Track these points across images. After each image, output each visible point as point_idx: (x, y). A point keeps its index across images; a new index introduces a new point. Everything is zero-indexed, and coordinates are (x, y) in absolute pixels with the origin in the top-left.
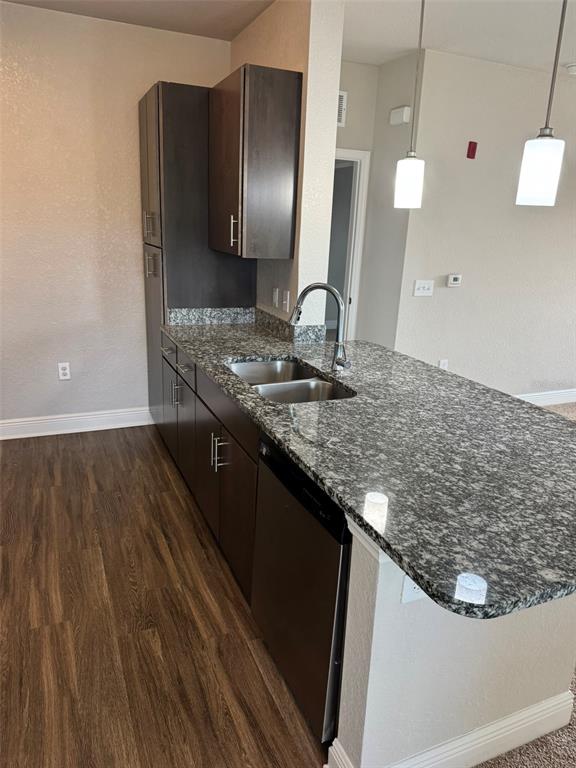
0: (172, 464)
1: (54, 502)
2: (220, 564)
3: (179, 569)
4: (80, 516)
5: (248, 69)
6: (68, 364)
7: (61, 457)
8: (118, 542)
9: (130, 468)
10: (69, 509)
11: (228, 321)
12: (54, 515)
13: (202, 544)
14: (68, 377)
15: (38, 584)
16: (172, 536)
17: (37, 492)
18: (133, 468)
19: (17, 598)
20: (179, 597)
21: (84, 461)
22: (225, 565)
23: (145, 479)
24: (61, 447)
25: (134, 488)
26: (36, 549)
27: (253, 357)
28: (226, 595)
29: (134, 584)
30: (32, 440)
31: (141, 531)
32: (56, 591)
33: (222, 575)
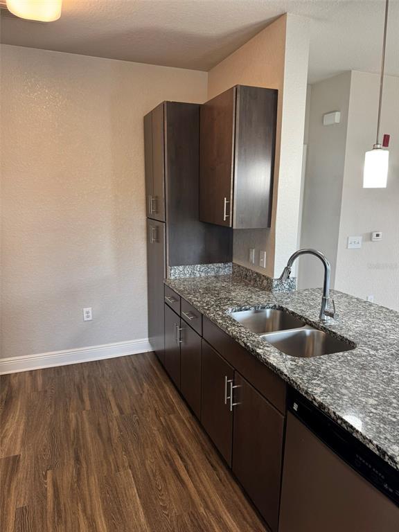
0: (172, 387)
1: (87, 425)
2: (231, 485)
3: (199, 492)
4: (110, 439)
5: (239, 89)
6: (90, 308)
7: (87, 382)
8: (144, 464)
9: (141, 392)
10: (100, 432)
11: (213, 274)
12: (89, 439)
13: (212, 465)
14: (90, 319)
15: (84, 511)
16: (186, 457)
17: (72, 415)
18: (144, 392)
19: (69, 525)
20: (205, 521)
21: (105, 386)
22: (236, 487)
23: (154, 402)
24: (86, 374)
25: (148, 411)
26: (79, 474)
27: (248, 307)
28: (245, 519)
29: (165, 508)
30: (63, 368)
31: (160, 452)
32: (101, 517)
33: (236, 499)
